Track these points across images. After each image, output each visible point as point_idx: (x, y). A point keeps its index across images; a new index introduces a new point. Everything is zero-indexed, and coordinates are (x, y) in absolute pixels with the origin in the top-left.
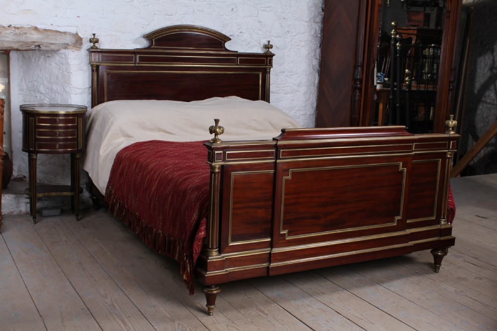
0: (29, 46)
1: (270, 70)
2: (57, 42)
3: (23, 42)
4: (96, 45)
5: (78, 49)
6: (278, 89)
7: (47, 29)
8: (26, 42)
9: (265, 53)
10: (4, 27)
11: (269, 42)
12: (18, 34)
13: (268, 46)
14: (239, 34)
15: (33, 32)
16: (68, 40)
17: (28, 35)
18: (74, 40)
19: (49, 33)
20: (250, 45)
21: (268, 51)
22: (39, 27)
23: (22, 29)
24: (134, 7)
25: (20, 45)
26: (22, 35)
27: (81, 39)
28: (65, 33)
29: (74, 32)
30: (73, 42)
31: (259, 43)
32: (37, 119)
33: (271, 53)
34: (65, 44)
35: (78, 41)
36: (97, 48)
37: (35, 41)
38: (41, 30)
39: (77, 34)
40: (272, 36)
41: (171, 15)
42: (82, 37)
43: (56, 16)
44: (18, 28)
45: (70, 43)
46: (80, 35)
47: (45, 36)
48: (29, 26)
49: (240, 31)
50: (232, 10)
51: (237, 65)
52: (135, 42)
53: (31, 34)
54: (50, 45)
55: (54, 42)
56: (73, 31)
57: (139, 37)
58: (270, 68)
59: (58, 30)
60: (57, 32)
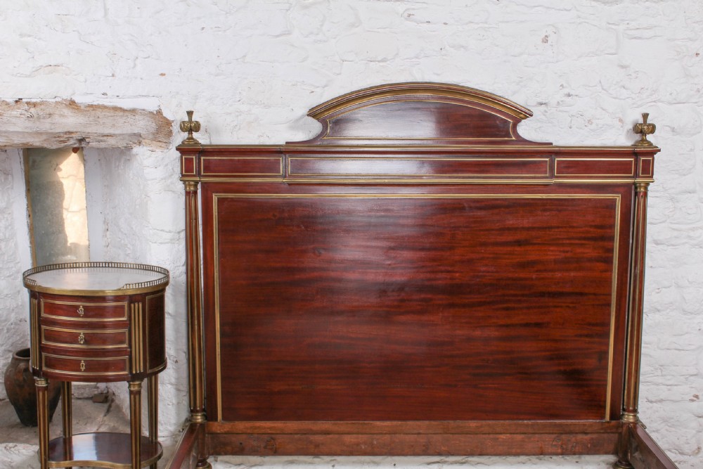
0: (64, 142)
1: (646, 188)
2: (117, 132)
3: (47, 133)
4: (195, 135)
5: (164, 145)
6: (676, 233)
7: (95, 103)
8: (52, 133)
9: (635, 146)
10: (7, 104)
11: (645, 116)
12: (35, 116)
13: (643, 129)
14: (563, 99)
15: (66, 111)
16: (142, 125)
17: (56, 119)
18: (152, 126)
19: (98, 112)
20: (593, 126)
21: (644, 141)
22: (78, 99)
23: (42, 107)
24: (293, 46)
25: (45, 140)
26: (44, 118)
27: (168, 123)
28: (133, 111)
29: (154, 108)
30: (153, 130)
31: (621, 120)
32: (42, 304)
33: (650, 144)
34: (135, 134)
35: (162, 127)
36: (197, 143)
37: (71, 130)
38: (82, 107)
39: (159, 112)
40: (659, 101)
41: (384, 60)
42: (170, 117)
43: (113, 76)
44: (35, 105)
45: (143, 132)
46: (168, 114)
47: (91, 119)
48: (60, 100)
49: (566, 91)
50: (545, 40)
51: (552, 176)
52: (295, 125)
53: (62, 116)
54: (105, 138)
55: (112, 131)
56: (151, 106)
57: (303, 116)
58: (648, 184)
59: (119, 105)
60: (116, 109)
